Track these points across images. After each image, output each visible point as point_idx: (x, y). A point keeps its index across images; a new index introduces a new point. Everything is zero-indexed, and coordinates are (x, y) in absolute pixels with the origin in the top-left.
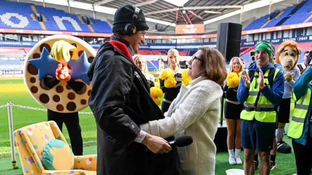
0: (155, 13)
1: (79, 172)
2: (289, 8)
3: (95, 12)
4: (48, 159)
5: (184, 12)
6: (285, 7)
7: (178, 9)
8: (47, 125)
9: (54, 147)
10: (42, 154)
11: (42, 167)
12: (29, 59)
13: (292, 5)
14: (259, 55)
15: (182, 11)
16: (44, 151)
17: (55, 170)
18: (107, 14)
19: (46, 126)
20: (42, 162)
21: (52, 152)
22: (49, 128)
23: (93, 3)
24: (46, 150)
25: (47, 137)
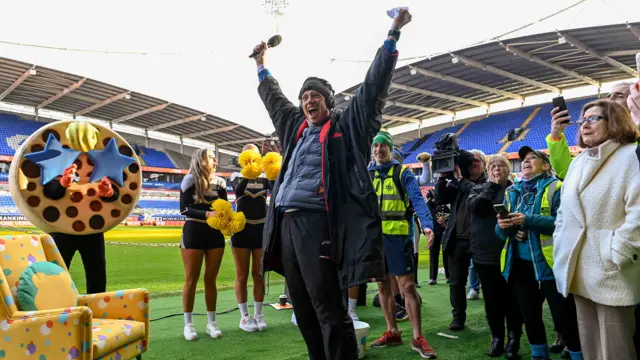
0: (233, 142)
1: (80, 310)
2: (408, 142)
3: (149, 139)
4: (26, 292)
5: (273, 143)
6: (404, 142)
7: (264, 139)
8: (35, 239)
9: (40, 271)
10: (17, 284)
11: (13, 306)
12: (24, 153)
13: (411, 140)
14: (378, 149)
15: (269, 141)
16: (21, 279)
17: (36, 310)
18: (165, 142)
19: (33, 240)
20: (15, 298)
21: (37, 280)
22: (37, 244)
23: (146, 127)
24: (26, 277)
25: (31, 258)
